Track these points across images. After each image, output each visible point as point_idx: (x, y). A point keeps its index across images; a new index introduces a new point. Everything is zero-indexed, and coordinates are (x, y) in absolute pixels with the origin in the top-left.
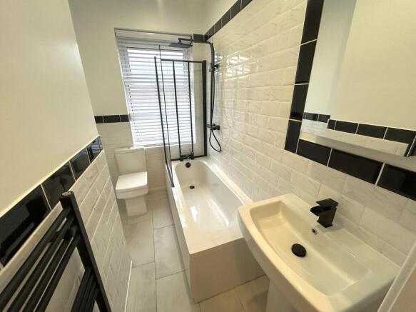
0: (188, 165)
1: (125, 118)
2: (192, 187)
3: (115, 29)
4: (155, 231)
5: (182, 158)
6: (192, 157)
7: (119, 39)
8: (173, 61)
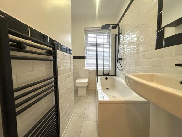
0: (106, 79)
1: (84, 57)
2: (108, 89)
3: (85, 28)
4: (87, 103)
5: (104, 75)
6: (108, 75)
7: (86, 31)
8: (103, 35)
